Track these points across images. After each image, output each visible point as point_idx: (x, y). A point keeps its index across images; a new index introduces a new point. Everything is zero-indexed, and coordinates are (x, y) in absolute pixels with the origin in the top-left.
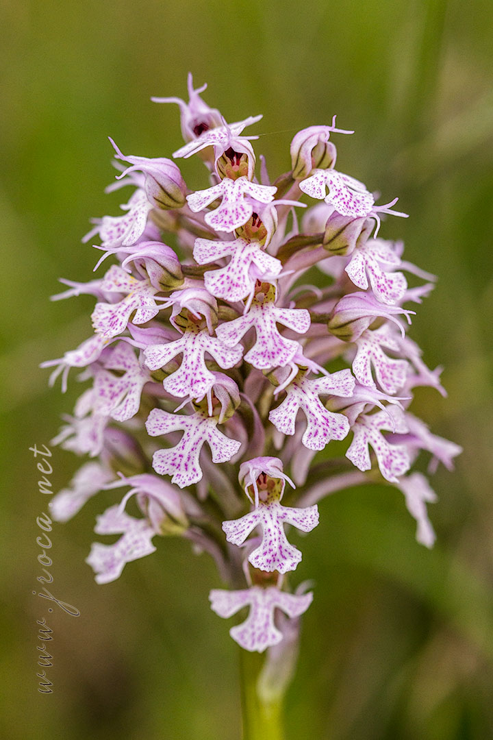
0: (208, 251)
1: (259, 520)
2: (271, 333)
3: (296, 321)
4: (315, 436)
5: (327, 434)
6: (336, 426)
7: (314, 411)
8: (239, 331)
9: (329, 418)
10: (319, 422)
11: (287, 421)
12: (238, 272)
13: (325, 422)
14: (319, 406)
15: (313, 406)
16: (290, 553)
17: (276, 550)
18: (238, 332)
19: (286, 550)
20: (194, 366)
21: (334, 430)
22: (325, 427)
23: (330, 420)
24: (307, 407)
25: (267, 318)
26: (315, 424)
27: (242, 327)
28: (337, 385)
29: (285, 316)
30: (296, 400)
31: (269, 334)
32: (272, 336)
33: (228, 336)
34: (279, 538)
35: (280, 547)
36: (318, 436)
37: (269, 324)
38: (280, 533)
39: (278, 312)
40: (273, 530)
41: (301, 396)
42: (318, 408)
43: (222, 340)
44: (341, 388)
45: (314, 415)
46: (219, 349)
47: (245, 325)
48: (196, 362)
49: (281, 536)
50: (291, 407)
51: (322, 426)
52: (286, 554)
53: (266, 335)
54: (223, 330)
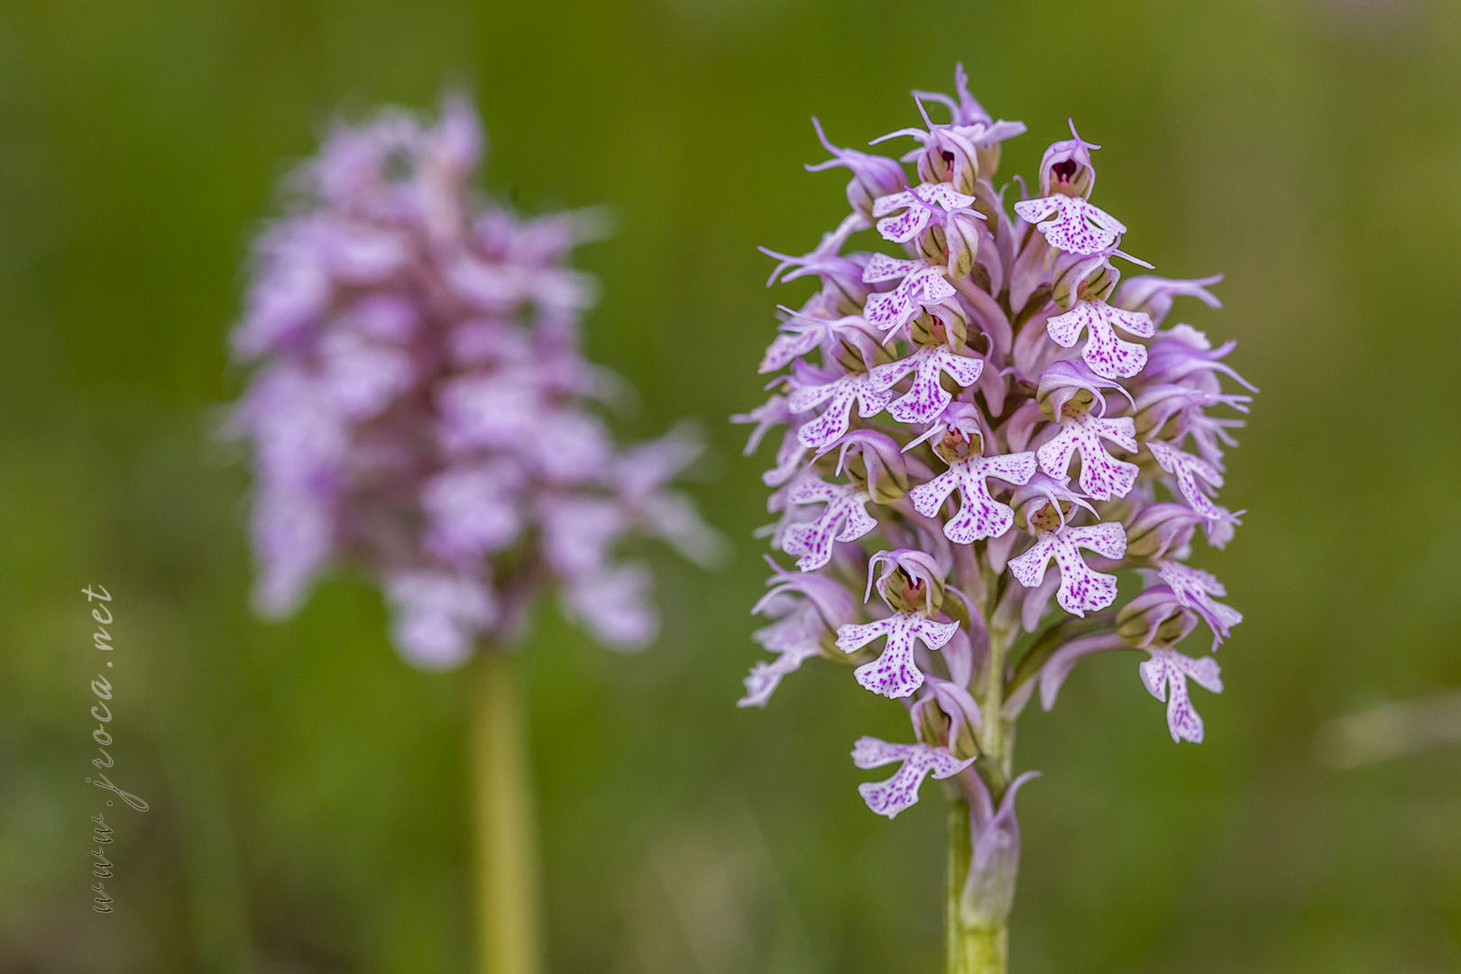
0: (882, 269)
1: (888, 630)
2: (929, 382)
3: (965, 372)
4: (965, 526)
5: (983, 527)
6: (997, 520)
7: (971, 495)
8: (896, 375)
9: (990, 508)
10: (974, 510)
11: (932, 500)
12: (901, 296)
13: (983, 512)
14: (980, 490)
15: (972, 489)
16: (912, 677)
17: (896, 669)
18: (894, 375)
19: (908, 672)
20: (836, 413)
21: (994, 524)
22: (982, 518)
23: (992, 510)
24: (965, 487)
25: (931, 363)
26: (969, 511)
27: (901, 370)
28: (1012, 468)
29: (953, 364)
30: (954, 478)
31: (927, 382)
32: (929, 384)
33: (882, 379)
34: (904, 656)
35: (903, 667)
36: (969, 527)
37: (930, 370)
38: (907, 649)
39: (947, 358)
40: (898, 643)
41: (961, 474)
42: (978, 492)
43: (873, 383)
44: (1016, 473)
45: (969, 499)
46: (868, 394)
47: (904, 368)
48: (839, 408)
49: (907, 654)
50: (944, 484)
51: (978, 516)
52: (908, 678)
53: (922, 383)
54: (879, 372)
